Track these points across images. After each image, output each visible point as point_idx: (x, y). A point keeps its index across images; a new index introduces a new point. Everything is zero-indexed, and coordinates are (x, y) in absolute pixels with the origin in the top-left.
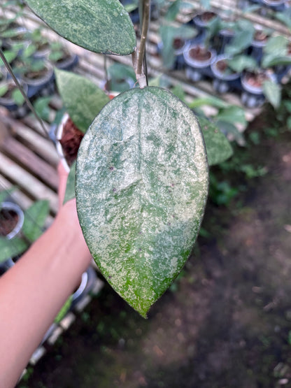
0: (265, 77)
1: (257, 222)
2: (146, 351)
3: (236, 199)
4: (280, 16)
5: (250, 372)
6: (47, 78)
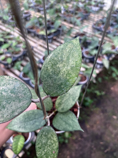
0: (103, 57)
1: (101, 114)
3: (93, 104)
4: (109, 35)
6: (21, 54)
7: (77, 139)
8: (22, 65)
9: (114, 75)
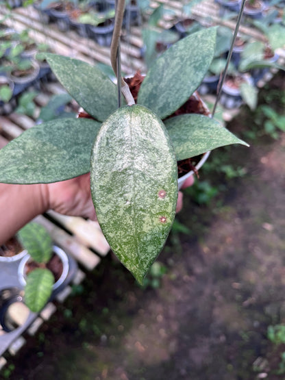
0: (242, 79)
1: (237, 221)
2: (128, 347)
3: (217, 198)
5: (230, 367)
6: (34, 76)
7: (179, 278)
8: (38, 104)
9: (269, 127)
